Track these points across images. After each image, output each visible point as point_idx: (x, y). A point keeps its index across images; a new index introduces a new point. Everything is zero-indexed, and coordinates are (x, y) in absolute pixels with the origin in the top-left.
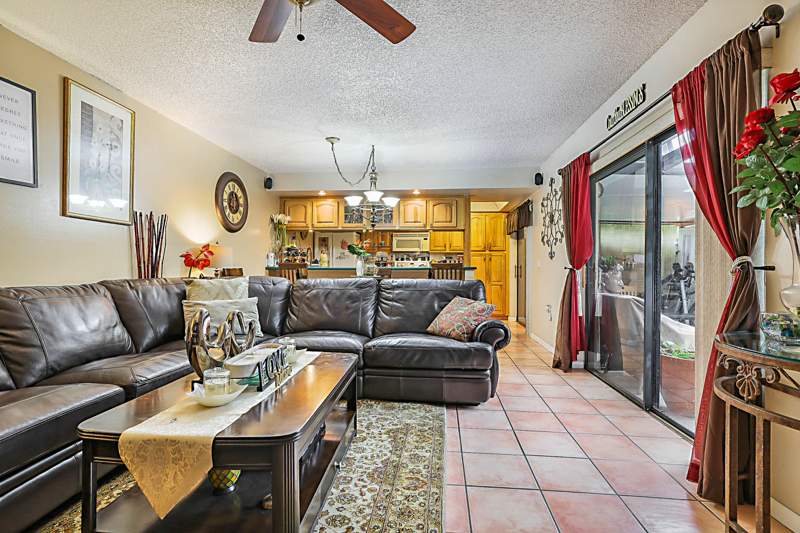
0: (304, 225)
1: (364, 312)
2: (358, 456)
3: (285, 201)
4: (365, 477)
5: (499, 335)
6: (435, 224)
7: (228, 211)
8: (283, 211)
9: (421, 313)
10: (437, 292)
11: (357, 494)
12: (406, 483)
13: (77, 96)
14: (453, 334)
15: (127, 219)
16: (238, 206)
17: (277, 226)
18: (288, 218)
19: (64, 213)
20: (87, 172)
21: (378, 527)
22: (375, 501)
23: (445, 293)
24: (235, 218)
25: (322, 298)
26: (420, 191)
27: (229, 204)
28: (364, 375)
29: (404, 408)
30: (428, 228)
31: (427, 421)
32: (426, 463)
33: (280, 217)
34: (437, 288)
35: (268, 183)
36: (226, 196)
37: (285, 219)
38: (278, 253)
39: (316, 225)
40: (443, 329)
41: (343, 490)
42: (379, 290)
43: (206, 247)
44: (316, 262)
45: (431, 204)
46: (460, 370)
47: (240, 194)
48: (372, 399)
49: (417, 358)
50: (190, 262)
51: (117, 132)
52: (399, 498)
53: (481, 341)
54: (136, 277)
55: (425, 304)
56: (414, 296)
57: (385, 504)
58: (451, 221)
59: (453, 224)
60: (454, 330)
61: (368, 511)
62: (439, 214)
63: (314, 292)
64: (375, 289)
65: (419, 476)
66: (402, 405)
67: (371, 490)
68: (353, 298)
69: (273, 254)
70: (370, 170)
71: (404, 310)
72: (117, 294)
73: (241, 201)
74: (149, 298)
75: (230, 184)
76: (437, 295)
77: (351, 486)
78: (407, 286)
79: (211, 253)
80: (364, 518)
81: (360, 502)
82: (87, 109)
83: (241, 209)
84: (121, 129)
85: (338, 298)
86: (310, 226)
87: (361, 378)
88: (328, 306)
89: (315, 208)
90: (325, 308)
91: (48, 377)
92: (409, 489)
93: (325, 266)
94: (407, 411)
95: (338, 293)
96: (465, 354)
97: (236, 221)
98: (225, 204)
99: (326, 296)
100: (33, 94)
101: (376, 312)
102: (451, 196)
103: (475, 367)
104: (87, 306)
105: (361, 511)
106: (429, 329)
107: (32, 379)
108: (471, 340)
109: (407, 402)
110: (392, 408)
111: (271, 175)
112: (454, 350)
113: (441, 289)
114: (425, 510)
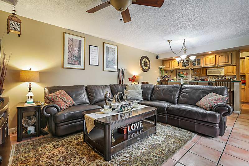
0: (169, 68)
1: (174, 96)
2: (151, 139)
3: (164, 62)
4: (147, 146)
5: (226, 110)
6: (219, 64)
7: (144, 67)
8: (163, 65)
9: (195, 98)
10: (203, 90)
11: (141, 149)
12: (158, 152)
13: (106, 45)
14: (204, 107)
15: (116, 71)
16: (147, 65)
17: (161, 69)
18: (164, 67)
19: (103, 71)
20: (108, 61)
21: (138, 159)
22: (144, 152)
23: (206, 91)
24: (146, 68)
25: (162, 91)
26: (211, 52)
27: (144, 64)
28: (167, 116)
29: (180, 130)
30: (216, 66)
31: (185, 137)
32: (170, 149)
33: (162, 67)
34: (203, 89)
35: (157, 57)
36: (143, 62)
37: (163, 67)
38: (161, 77)
39: (173, 68)
40: (201, 104)
41: (138, 146)
42: (181, 89)
43: (134, 76)
44: (173, 80)
45: (217, 56)
46: (203, 121)
47: (147, 61)
48: (170, 124)
49: (184, 113)
50: (130, 80)
51: (114, 51)
52: (151, 155)
53: (215, 111)
54: (119, 84)
55: (197, 95)
56: (193, 91)
57: (145, 155)
58: (228, 62)
59: (230, 63)
60: (204, 105)
61: (139, 154)
62: (222, 60)
63: (160, 89)
64: (179, 88)
65: (163, 152)
66: (179, 129)
67: (146, 149)
68: (171, 91)
69: (159, 78)
70: (183, 48)
71: (188, 96)
72: (112, 87)
73: (148, 63)
74: (118, 88)
75: (145, 59)
76: (202, 91)
77: (142, 146)
78: (191, 88)
79: (136, 78)
80: (137, 155)
81: (140, 151)
82: (108, 48)
83: (148, 65)
84: (115, 50)
85: (166, 91)
86: (171, 68)
87: (166, 117)
88: (163, 93)
89: (172, 63)
90: (162, 94)
91: (95, 103)
92: (156, 154)
93: (175, 81)
94: (180, 131)
95: (167, 89)
96: (204, 115)
97: (146, 69)
98: (143, 64)
99: (163, 90)
100: (98, 47)
101: (179, 96)
102: (228, 52)
103: (209, 121)
104: (104, 90)
105: (137, 153)
106: (196, 104)
107: (93, 103)
108: (211, 110)
109: (182, 128)
110: (176, 129)
111: (158, 55)
112: (200, 113)
113: (205, 89)
114: (155, 162)
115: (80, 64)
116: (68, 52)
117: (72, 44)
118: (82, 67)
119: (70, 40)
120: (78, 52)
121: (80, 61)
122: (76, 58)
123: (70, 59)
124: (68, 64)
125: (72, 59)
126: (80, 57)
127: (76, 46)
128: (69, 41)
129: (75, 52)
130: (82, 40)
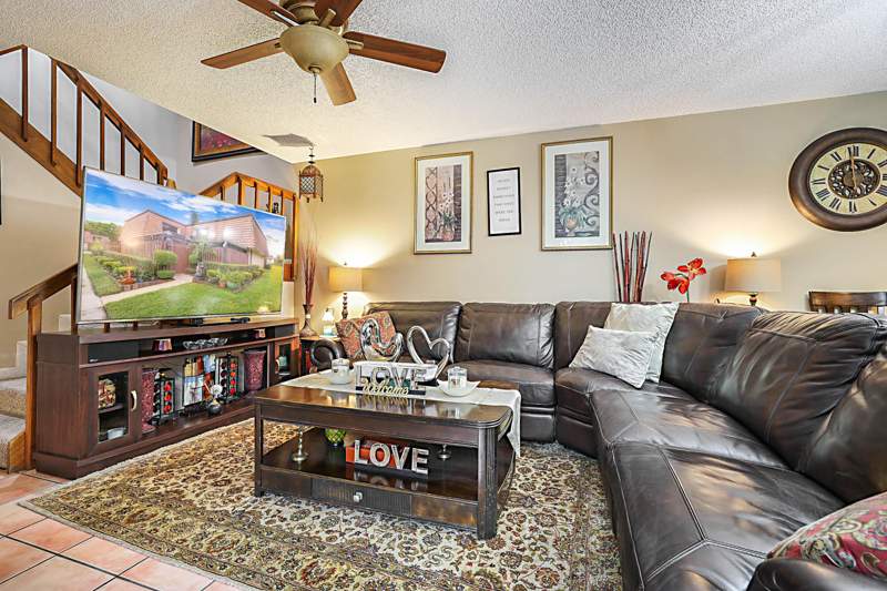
19: (541, 250)
51: (591, 165)
79: (703, 271)
82: (561, 159)
100: (518, 169)
115: (457, 238)
116: (427, 209)
117: (436, 185)
118: (463, 245)
119: (432, 173)
120: (452, 201)
121: (458, 230)
122: (447, 220)
123: (431, 225)
124: (427, 241)
125: (435, 228)
126: (458, 215)
127: (447, 186)
128: (427, 178)
129: (444, 204)
130: (464, 161)
